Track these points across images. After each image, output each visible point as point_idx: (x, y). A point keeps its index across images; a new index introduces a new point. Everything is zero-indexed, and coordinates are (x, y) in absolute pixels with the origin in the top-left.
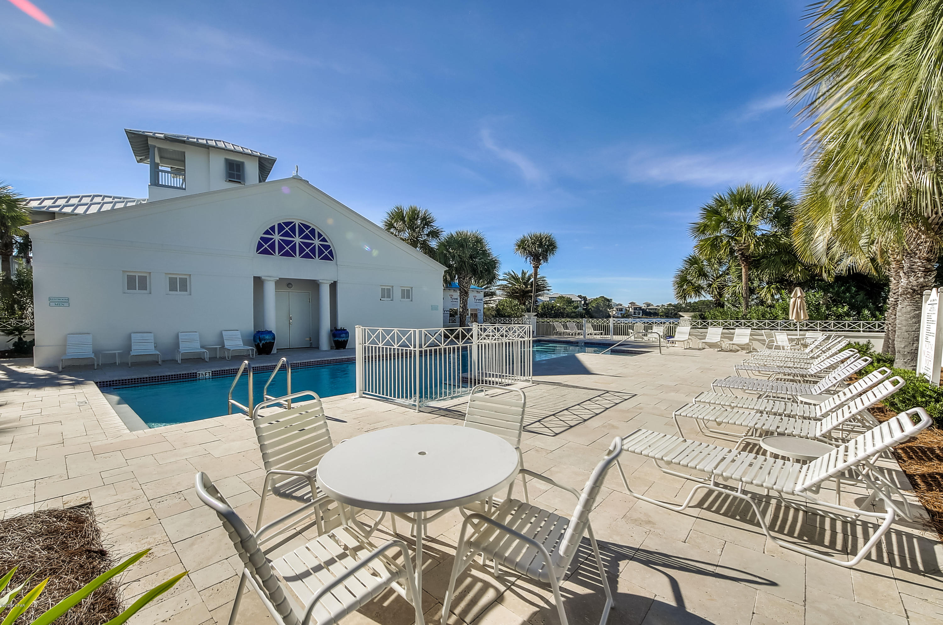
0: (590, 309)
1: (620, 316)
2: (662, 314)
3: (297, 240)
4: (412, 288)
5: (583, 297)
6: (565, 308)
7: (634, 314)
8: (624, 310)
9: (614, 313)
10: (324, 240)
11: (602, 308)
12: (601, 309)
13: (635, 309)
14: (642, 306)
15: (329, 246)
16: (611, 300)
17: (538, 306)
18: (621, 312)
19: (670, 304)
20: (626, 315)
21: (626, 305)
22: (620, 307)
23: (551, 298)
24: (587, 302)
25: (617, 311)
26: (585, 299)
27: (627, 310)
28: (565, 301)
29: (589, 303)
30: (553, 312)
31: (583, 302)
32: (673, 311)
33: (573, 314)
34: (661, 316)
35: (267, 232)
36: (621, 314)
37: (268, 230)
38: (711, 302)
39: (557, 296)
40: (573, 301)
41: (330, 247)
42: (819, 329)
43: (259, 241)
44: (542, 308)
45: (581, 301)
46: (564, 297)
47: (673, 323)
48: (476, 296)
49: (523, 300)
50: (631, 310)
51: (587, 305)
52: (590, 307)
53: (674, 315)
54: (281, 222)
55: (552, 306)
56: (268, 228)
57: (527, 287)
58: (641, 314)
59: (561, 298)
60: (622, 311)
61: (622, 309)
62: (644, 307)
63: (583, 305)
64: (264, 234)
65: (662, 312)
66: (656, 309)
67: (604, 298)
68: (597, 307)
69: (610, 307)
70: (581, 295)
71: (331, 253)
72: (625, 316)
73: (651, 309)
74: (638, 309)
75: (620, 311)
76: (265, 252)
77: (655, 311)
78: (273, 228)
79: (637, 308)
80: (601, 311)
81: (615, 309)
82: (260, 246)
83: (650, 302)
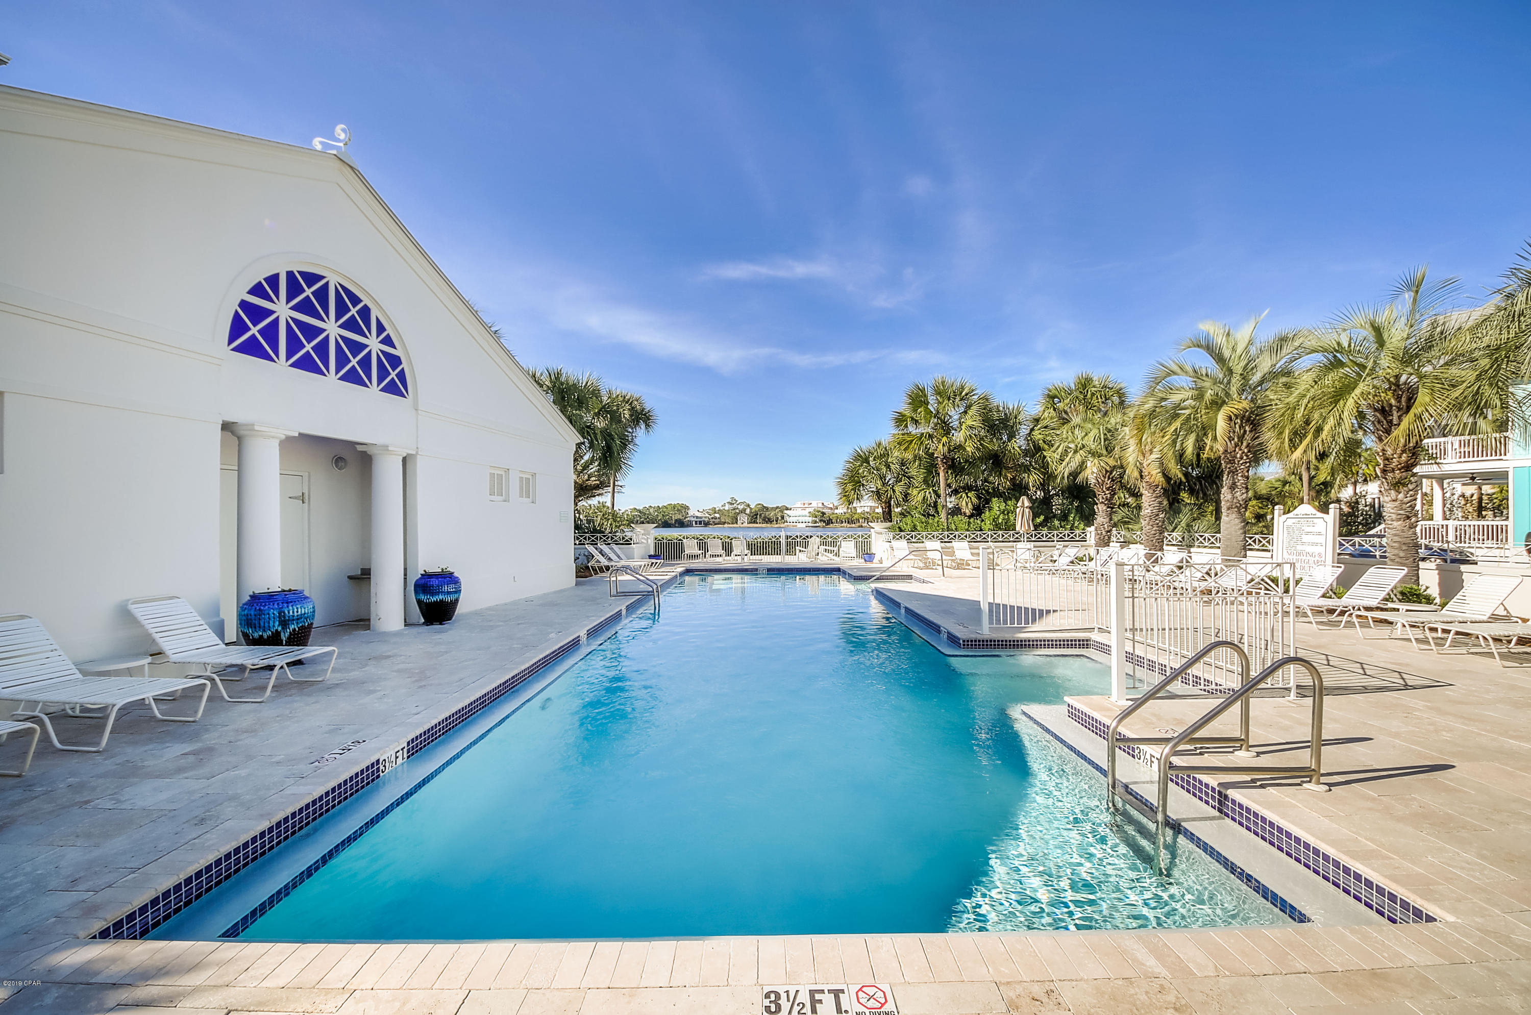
3: (332, 328)
4: (533, 475)
10: (388, 341)
15: (399, 358)
35: (257, 290)
37: (260, 283)
41: (401, 363)
42: (1055, 539)
43: (236, 312)
47: (862, 536)
54: (295, 269)
56: (260, 278)
64: (251, 292)
71: (402, 376)
76: (251, 348)
78: (273, 281)
82: (238, 327)
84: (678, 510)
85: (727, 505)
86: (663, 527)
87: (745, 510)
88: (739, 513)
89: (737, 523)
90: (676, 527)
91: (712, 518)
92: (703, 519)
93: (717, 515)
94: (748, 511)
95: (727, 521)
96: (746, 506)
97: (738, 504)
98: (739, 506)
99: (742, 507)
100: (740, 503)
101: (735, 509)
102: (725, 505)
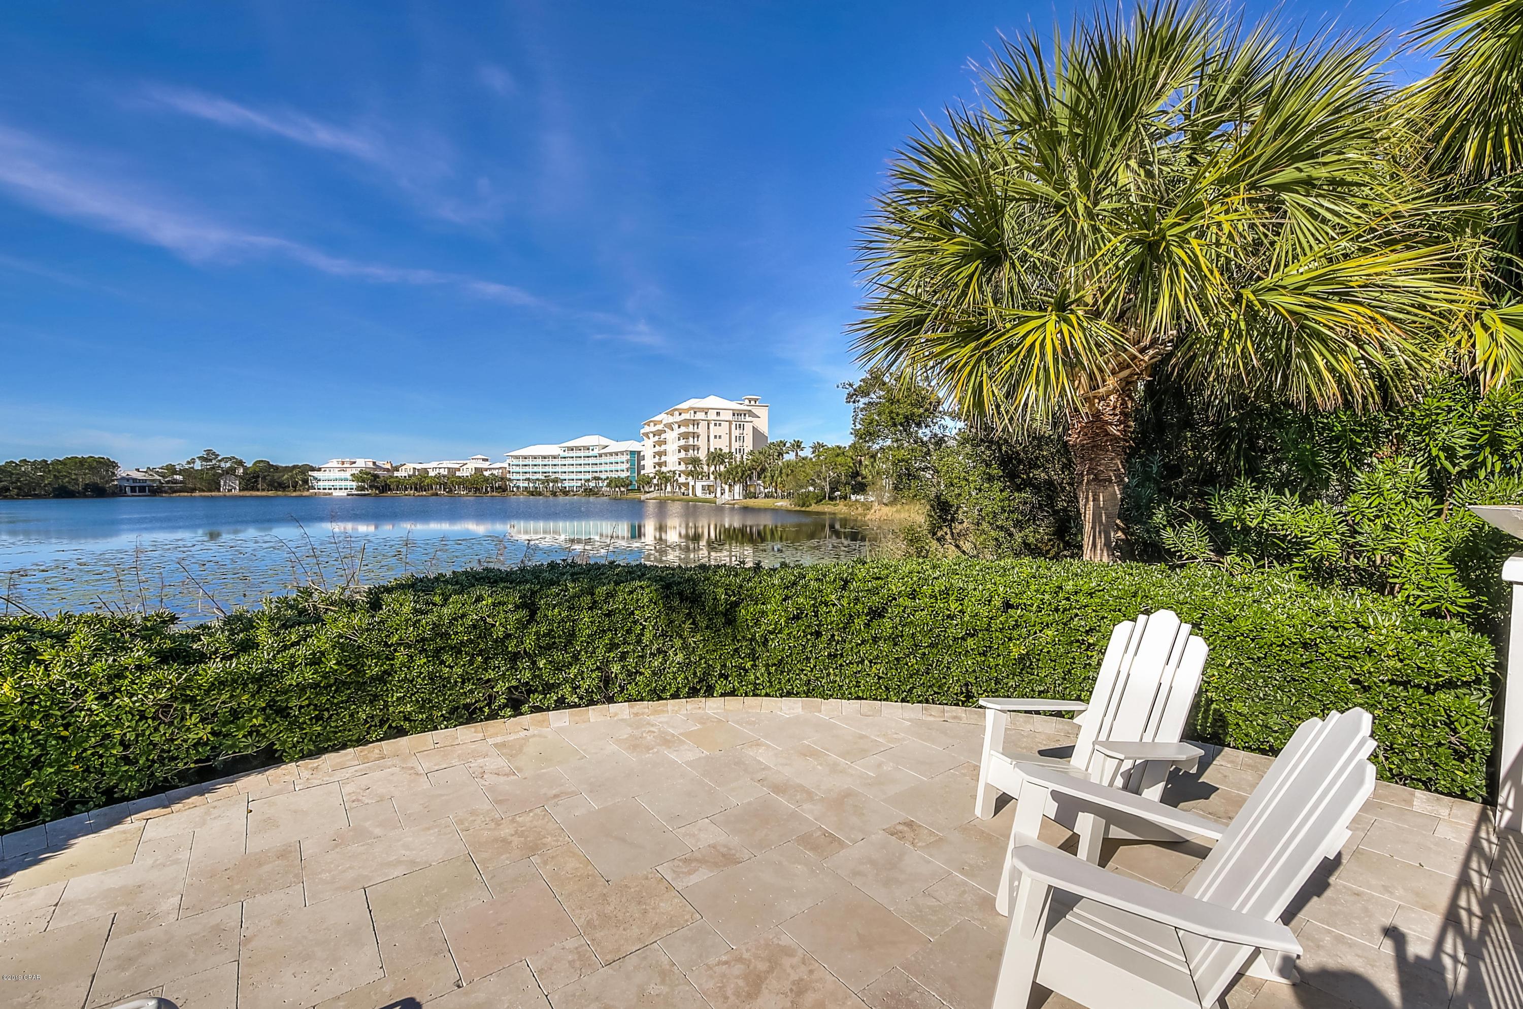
84: (91, 468)
86: (57, 496)
87: (234, 470)
88: (221, 475)
89: (218, 490)
90: (86, 496)
91: (168, 482)
92: (148, 483)
93: (179, 477)
94: (239, 472)
95: (198, 486)
96: (236, 463)
97: (220, 461)
98: (223, 465)
99: (228, 465)
100: (223, 459)
101: (213, 468)
102: (193, 461)
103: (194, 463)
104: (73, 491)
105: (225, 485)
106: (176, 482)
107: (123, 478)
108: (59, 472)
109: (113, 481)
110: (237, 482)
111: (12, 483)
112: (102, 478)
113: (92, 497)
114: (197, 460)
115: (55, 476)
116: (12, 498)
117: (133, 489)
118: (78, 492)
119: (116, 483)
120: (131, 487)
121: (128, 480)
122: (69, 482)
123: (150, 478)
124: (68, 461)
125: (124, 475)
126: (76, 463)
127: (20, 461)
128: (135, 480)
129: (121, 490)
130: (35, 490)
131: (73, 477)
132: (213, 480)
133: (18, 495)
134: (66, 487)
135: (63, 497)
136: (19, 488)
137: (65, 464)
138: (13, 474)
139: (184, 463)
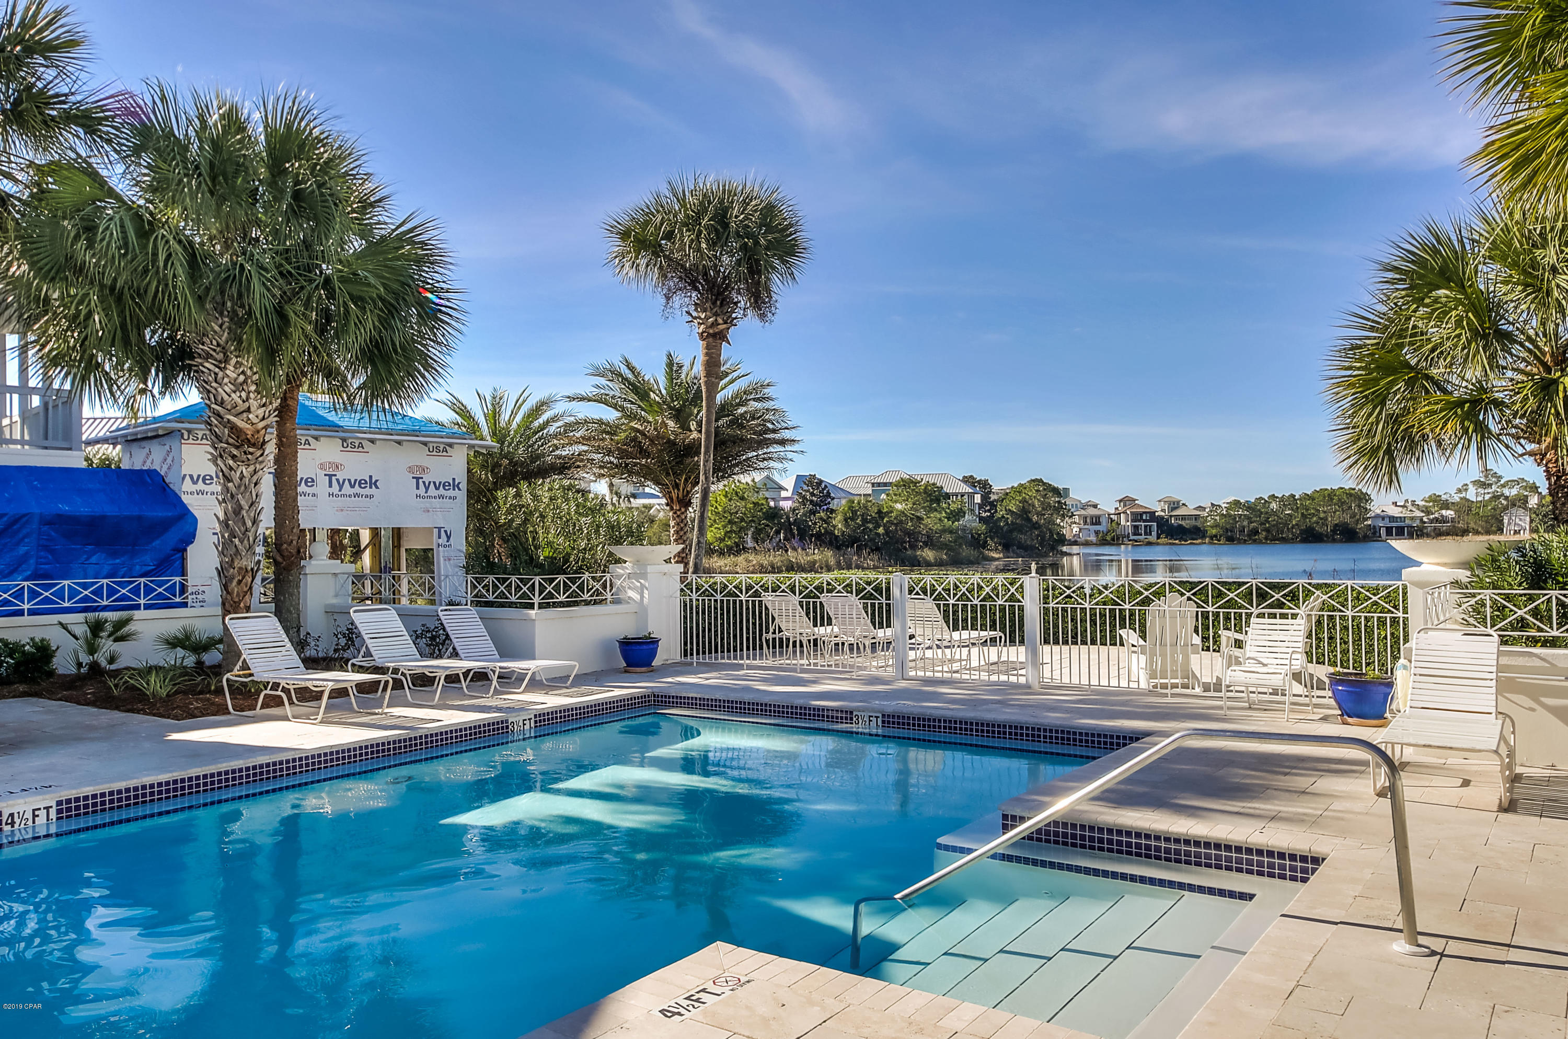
0: (999, 519)
1: (1093, 538)
2: (1214, 531)
5: (979, 482)
6: (920, 519)
7: (1135, 534)
8: (1104, 520)
9: (1076, 529)
11: (1038, 514)
12: (1035, 518)
13: (1137, 517)
14: (1154, 509)
16: (1066, 490)
17: (832, 511)
18: (1097, 528)
19: (1237, 503)
20: (1111, 538)
21: (1108, 506)
22: (1091, 511)
23: (879, 484)
24: (993, 497)
25: (1085, 523)
26: (985, 486)
27: (1112, 521)
28: (918, 493)
29: (997, 501)
30: (881, 530)
31: (978, 499)
32: (1245, 523)
33: (948, 537)
34: (1212, 538)
36: (1097, 533)
38: (1351, 495)
39: (894, 479)
40: (947, 496)
44: (846, 520)
45: (971, 496)
46: (916, 483)
48: (423, 470)
49: (677, 486)
50: (1123, 523)
51: (993, 505)
52: (1001, 513)
53: (1249, 535)
55: (879, 512)
57: (685, 428)
58: (1154, 533)
59: (908, 484)
60: (1098, 523)
61: (1098, 517)
62: (1159, 509)
63: (981, 506)
65: (1216, 526)
66: (1197, 517)
67: (1044, 484)
68: (1024, 512)
69: (1061, 509)
70: (971, 477)
72: (1108, 538)
73: (1184, 517)
74: (1144, 518)
75: (1092, 524)
77: (1193, 522)
79: (1141, 515)
80: (1036, 526)
81: (1076, 519)
83: (1177, 497)
84: (1341, 503)
85: (1472, 489)
86: (1305, 540)
87: (1525, 500)
88: (1506, 508)
89: (1500, 530)
90: (1334, 541)
91: (1431, 521)
92: (1408, 522)
93: (1449, 513)
94: (1533, 501)
95: (1472, 525)
96: (1525, 488)
97: (1503, 486)
98: (1506, 492)
99: (1514, 492)
100: (1507, 482)
101: (1496, 497)
102: (1465, 488)
103: (1466, 490)
104: (1321, 534)
105: (1509, 524)
106: (1444, 520)
107: (1377, 516)
108: (1307, 510)
109: (1367, 519)
110: (1528, 519)
111: (1262, 524)
112: (1353, 516)
113: (1341, 541)
114: (1471, 486)
115: (1302, 514)
116: (1260, 542)
117: (1389, 531)
118: (1327, 536)
119: (1369, 522)
120: (1387, 528)
121: (1383, 518)
122: (1317, 523)
123: (1408, 514)
124: (1316, 495)
125: (1378, 511)
126: (1324, 497)
127: (1269, 497)
128: (1392, 519)
129: (1374, 533)
130: (1282, 532)
131: (1322, 515)
132: (1493, 516)
133: (1266, 538)
134: (1313, 529)
135: (1310, 542)
136: (1268, 530)
137: (1313, 499)
138: (1262, 513)
139: (1453, 491)
